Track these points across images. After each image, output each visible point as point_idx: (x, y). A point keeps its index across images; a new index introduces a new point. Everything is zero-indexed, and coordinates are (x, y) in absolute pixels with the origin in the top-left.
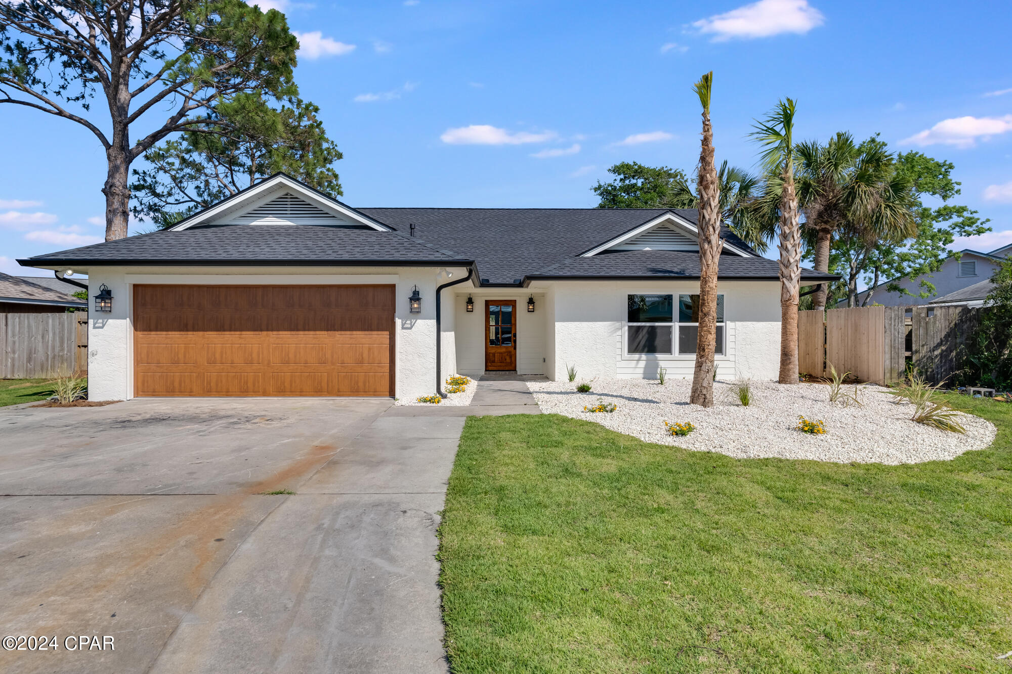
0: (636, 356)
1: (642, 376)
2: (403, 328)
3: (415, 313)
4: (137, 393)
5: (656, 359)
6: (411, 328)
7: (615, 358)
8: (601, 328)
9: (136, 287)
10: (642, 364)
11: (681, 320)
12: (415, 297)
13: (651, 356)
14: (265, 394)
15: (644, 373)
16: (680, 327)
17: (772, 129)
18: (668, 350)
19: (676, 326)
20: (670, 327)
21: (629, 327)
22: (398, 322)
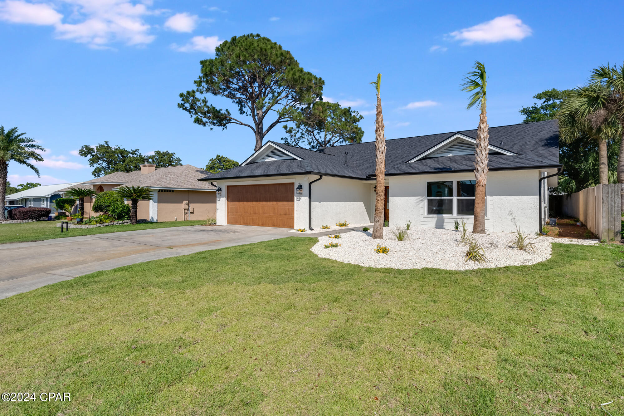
0: (431, 215)
1: (435, 226)
2: (297, 200)
3: (301, 194)
4: (228, 223)
5: (443, 217)
6: (299, 200)
7: (420, 216)
8: (412, 200)
9: (228, 186)
10: (435, 220)
11: (459, 195)
12: (300, 187)
13: (440, 216)
14: (259, 225)
15: (436, 225)
16: (458, 200)
17: (474, 81)
18: (450, 212)
19: (455, 199)
20: (452, 200)
21: (428, 200)
22: (295, 198)
